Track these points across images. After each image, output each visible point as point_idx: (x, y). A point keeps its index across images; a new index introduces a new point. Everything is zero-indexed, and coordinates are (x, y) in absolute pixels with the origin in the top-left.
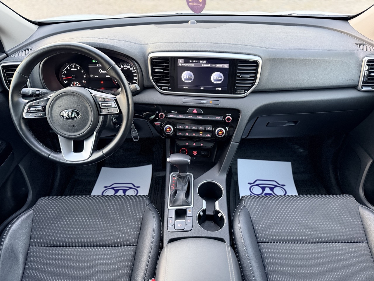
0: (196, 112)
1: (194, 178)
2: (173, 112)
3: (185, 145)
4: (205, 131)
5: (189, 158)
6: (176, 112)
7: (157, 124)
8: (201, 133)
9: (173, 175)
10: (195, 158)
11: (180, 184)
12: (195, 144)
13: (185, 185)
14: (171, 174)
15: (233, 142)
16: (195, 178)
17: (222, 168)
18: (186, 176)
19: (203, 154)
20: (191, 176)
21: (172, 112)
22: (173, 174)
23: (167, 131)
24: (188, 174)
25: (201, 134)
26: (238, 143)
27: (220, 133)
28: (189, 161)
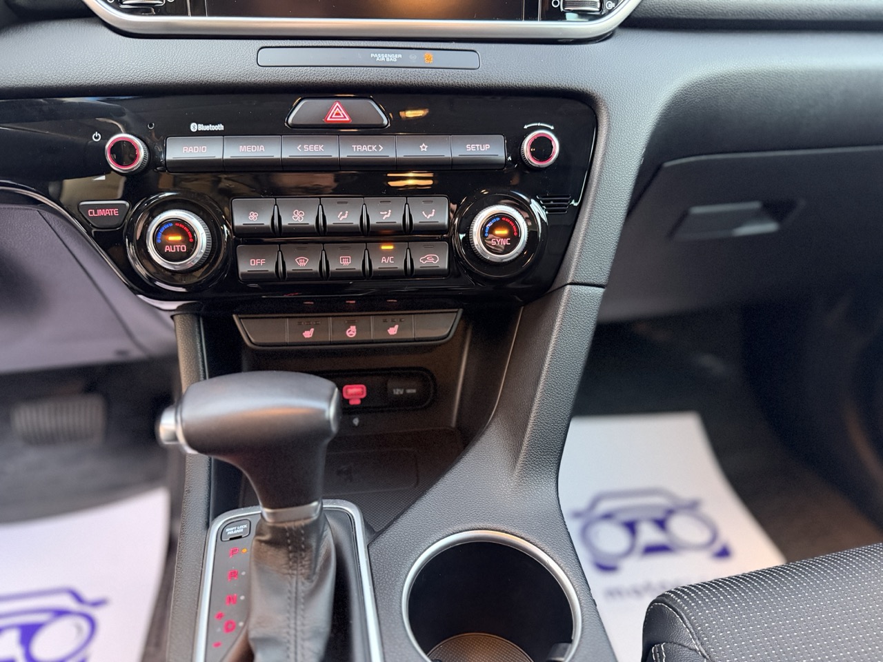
0: (344, 117)
1: (368, 527)
2: (202, 127)
3: (296, 339)
4: (407, 234)
5: (328, 392)
6: (220, 127)
7: (100, 212)
8: (384, 247)
9: (231, 531)
10: (356, 421)
11: (277, 591)
12: (353, 328)
13: (313, 593)
14: (217, 525)
15: (571, 284)
16: (374, 533)
17: (526, 443)
18: (315, 528)
19: (398, 392)
20: (351, 518)
21: (194, 127)
22: (229, 524)
23: (167, 249)
24: (331, 511)
25: (387, 253)
26: (602, 290)
27: (498, 232)
28: (331, 411)
